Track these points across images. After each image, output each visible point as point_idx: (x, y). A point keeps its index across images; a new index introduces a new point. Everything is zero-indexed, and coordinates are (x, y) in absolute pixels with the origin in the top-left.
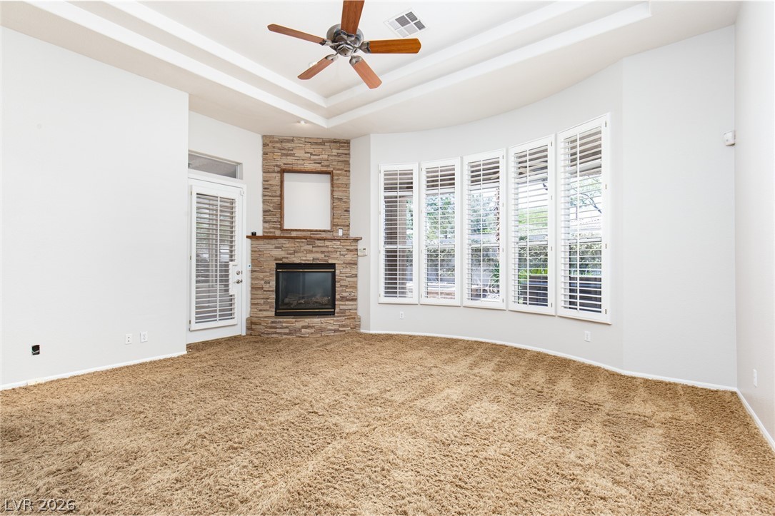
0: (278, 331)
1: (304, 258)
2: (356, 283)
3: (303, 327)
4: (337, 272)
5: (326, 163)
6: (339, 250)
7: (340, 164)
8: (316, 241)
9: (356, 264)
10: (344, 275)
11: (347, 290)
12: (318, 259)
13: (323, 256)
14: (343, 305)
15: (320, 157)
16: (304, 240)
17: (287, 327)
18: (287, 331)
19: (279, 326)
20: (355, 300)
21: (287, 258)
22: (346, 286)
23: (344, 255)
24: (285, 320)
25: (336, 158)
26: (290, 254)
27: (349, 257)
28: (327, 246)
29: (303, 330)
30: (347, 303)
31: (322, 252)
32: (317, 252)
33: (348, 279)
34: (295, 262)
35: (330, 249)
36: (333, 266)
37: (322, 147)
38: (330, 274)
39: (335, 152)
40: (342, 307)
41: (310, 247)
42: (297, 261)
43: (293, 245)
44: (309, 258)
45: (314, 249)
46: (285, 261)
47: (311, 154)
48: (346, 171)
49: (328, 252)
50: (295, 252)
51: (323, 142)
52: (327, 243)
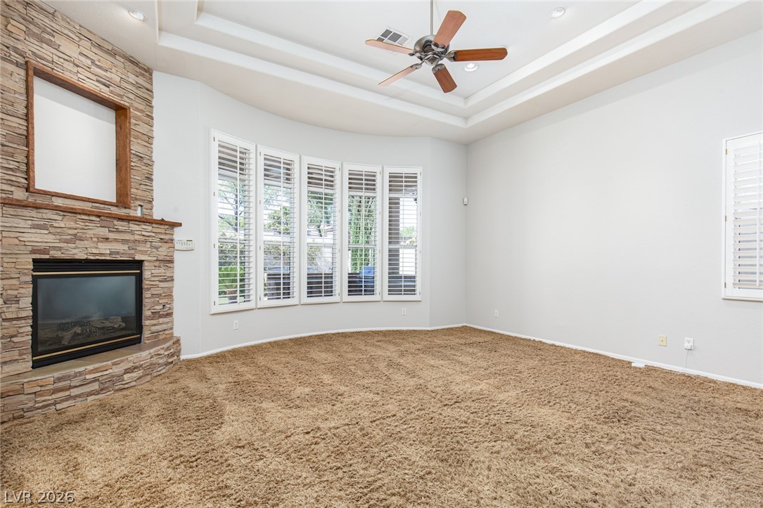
0: (74, 392)
1: (95, 251)
2: (170, 289)
3: (127, 371)
4: (147, 274)
5: (118, 90)
6: (150, 239)
7: (138, 100)
8: (116, 222)
9: (172, 262)
10: (157, 279)
11: (161, 301)
12: (118, 253)
13: (125, 247)
14: (155, 325)
15: (108, 74)
16: (94, 218)
17: (95, 380)
18: (96, 386)
19: (75, 382)
20: (170, 315)
21: (60, 249)
22: (159, 295)
23: (157, 248)
24: (90, 367)
25: (134, 89)
26: (66, 242)
27: (163, 251)
28: (132, 232)
29: (126, 376)
30: (161, 320)
31: (124, 241)
32: (116, 240)
33: (162, 285)
34: (77, 257)
35: (137, 237)
36: (139, 264)
37: (112, 59)
38: (133, 278)
39: (132, 78)
40: (154, 328)
41: (104, 232)
42: (81, 255)
43: (73, 225)
44: (104, 251)
45: (112, 236)
46: (57, 255)
47: (93, 62)
48: (148, 116)
49: (135, 241)
50: (76, 238)
51: (113, 53)
52: (133, 227)
